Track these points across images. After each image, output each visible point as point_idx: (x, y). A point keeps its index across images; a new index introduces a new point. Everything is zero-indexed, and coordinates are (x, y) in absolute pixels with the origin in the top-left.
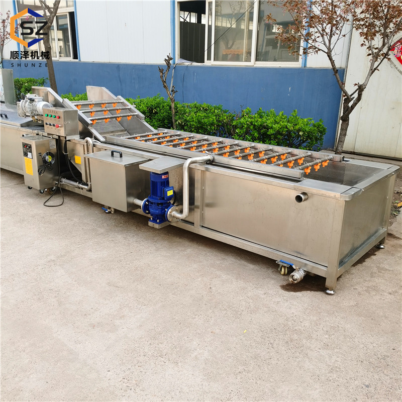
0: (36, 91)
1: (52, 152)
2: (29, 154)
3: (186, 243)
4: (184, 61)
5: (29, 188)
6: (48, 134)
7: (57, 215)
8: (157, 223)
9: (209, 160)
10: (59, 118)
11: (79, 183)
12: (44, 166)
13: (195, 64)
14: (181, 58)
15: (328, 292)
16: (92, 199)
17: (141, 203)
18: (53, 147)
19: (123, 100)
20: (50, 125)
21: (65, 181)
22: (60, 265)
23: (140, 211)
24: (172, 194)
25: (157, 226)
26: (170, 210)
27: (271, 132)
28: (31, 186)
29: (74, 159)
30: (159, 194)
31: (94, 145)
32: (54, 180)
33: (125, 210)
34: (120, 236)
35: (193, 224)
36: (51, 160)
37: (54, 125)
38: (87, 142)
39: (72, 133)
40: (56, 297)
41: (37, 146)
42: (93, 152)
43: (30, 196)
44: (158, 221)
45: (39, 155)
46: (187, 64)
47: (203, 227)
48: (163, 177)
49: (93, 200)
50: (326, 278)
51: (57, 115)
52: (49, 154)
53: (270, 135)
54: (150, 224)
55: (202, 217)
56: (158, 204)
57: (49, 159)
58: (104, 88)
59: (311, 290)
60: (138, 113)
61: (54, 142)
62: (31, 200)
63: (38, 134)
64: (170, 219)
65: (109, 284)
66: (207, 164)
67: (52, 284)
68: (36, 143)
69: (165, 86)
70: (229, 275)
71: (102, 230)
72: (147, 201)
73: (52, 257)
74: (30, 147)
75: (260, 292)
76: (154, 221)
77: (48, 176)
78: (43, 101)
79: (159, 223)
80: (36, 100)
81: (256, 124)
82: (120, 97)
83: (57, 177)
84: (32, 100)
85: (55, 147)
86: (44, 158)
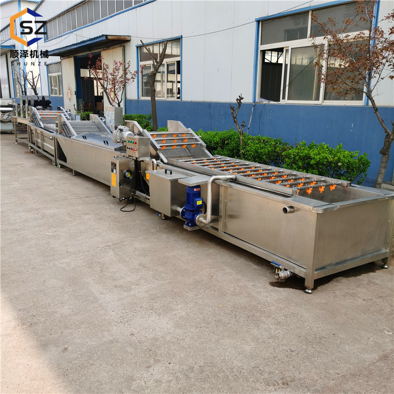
0: (128, 124)
1: (131, 170)
2: (114, 170)
3: (212, 245)
4: (263, 100)
5: (113, 197)
6: (129, 156)
7: (126, 217)
8: (189, 226)
9: (232, 179)
10: (136, 143)
11: (147, 195)
12: (123, 180)
13: (272, 102)
14: (261, 97)
15: (307, 291)
16: (149, 205)
17: (180, 210)
18: (132, 165)
19: (191, 131)
20: (130, 149)
21: (138, 193)
22: (112, 249)
23: (179, 217)
24: (201, 203)
25: (189, 229)
26: (198, 216)
27: (312, 162)
28: (115, 196)
29: (146, 177)
30: (191, 203)
31: (158, 165)
32: (131, 192)
33: (169, 215)
34: (164, 236)
35: (217, 229)
36: (129, 176)
37: (132, 149)
38: (153, 162)
39: (145, 155)
40: (101, 267)
41: (119, 164)
42: (156, 169)
43: (113, 203)
44: (190, 224)
45: (121, 171)
46: (265, 102)
47: (225, 233)
48: (195, 190)
49: (151, 207)
50: (304, 279)
51: (134, 141)
52: (129, 171)
53: (312, 165)
54: (185, 226)
55: (225, 226)
56: (191, 211)
57: (128, 175)
58: (179, 122)
59: (293, 288)
60: (201, 142)
61: (133, 162)
62: (113, 206)
63: (124, 156)
64: (198, 224)
65: (140, 265)
66: (230, 181)
67: (102, 259)
68: (119, 161)
69: (235, 121)
70: (232, 270)
71: (154, 231)
72: (184, 209)
73: (110, 244)
74: (115, 165)
75: (250, 284)
76: (188, 224)
77: (127, 188)
78: (129, 131)
79: (190, 226)
80: (124, 130)
81: (301, 154)
82: (190, 129)
83: (133, 190)
84: (121, 130)
85: (134, 166)
86: (125, 174)
